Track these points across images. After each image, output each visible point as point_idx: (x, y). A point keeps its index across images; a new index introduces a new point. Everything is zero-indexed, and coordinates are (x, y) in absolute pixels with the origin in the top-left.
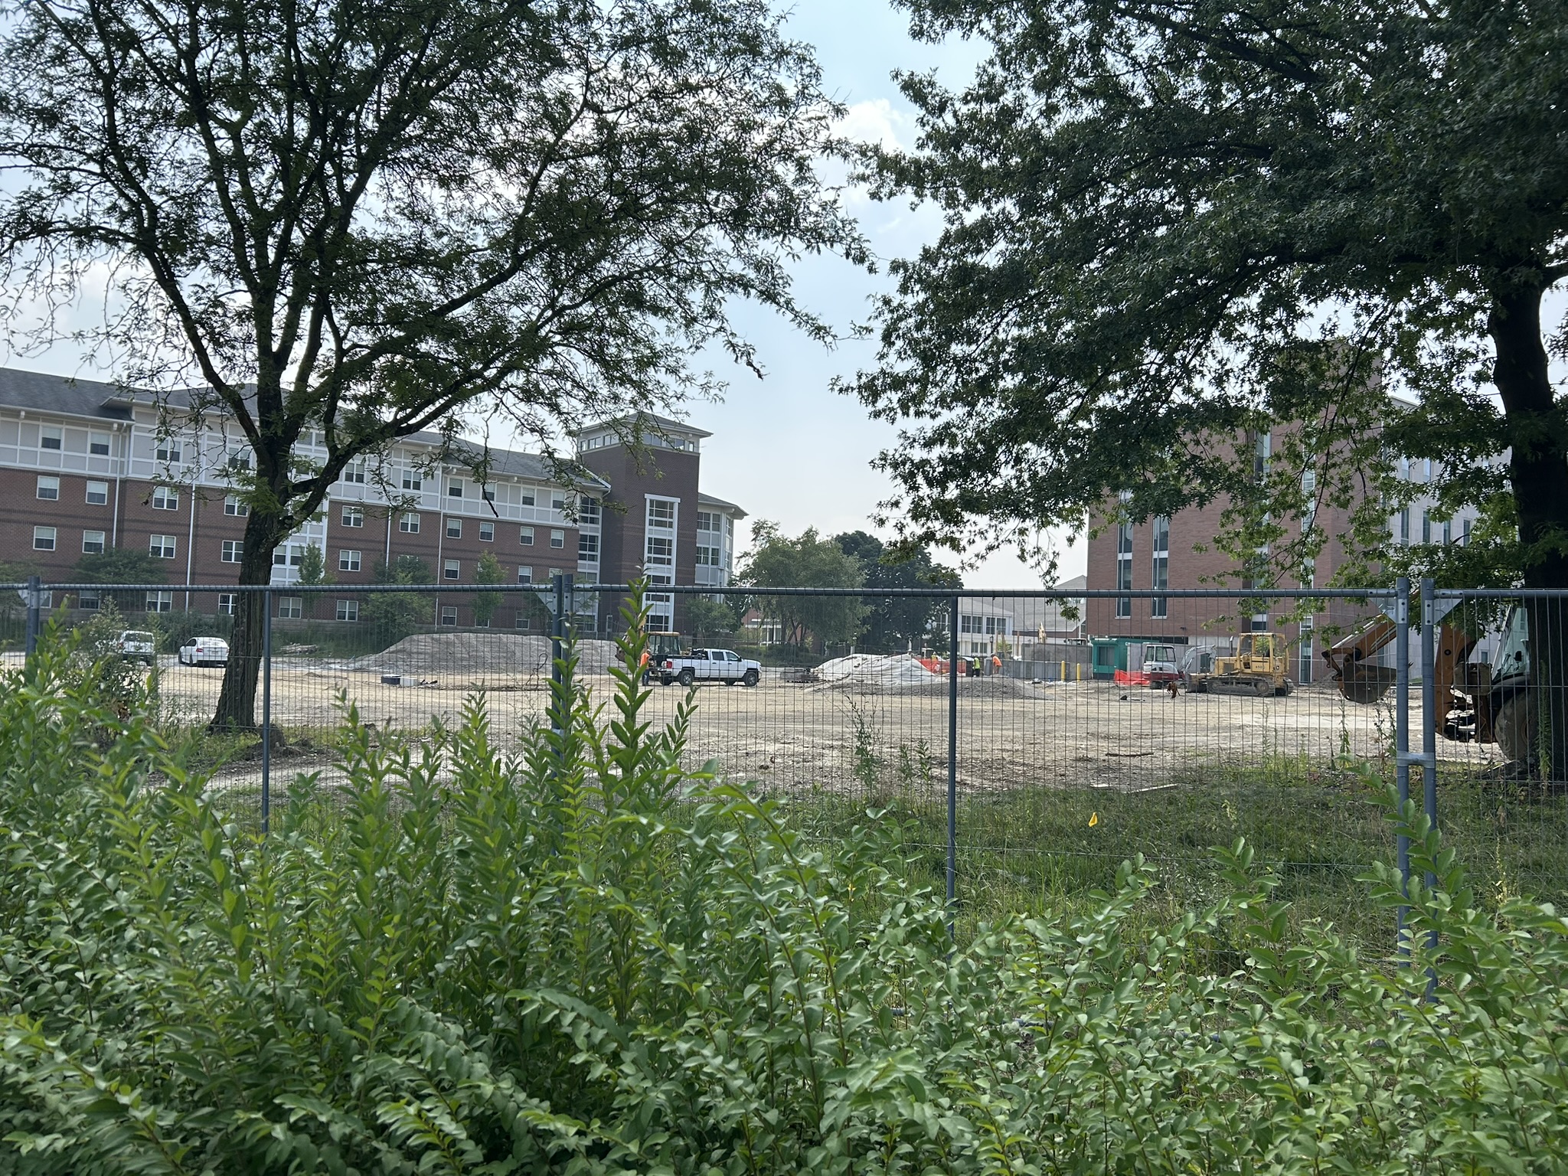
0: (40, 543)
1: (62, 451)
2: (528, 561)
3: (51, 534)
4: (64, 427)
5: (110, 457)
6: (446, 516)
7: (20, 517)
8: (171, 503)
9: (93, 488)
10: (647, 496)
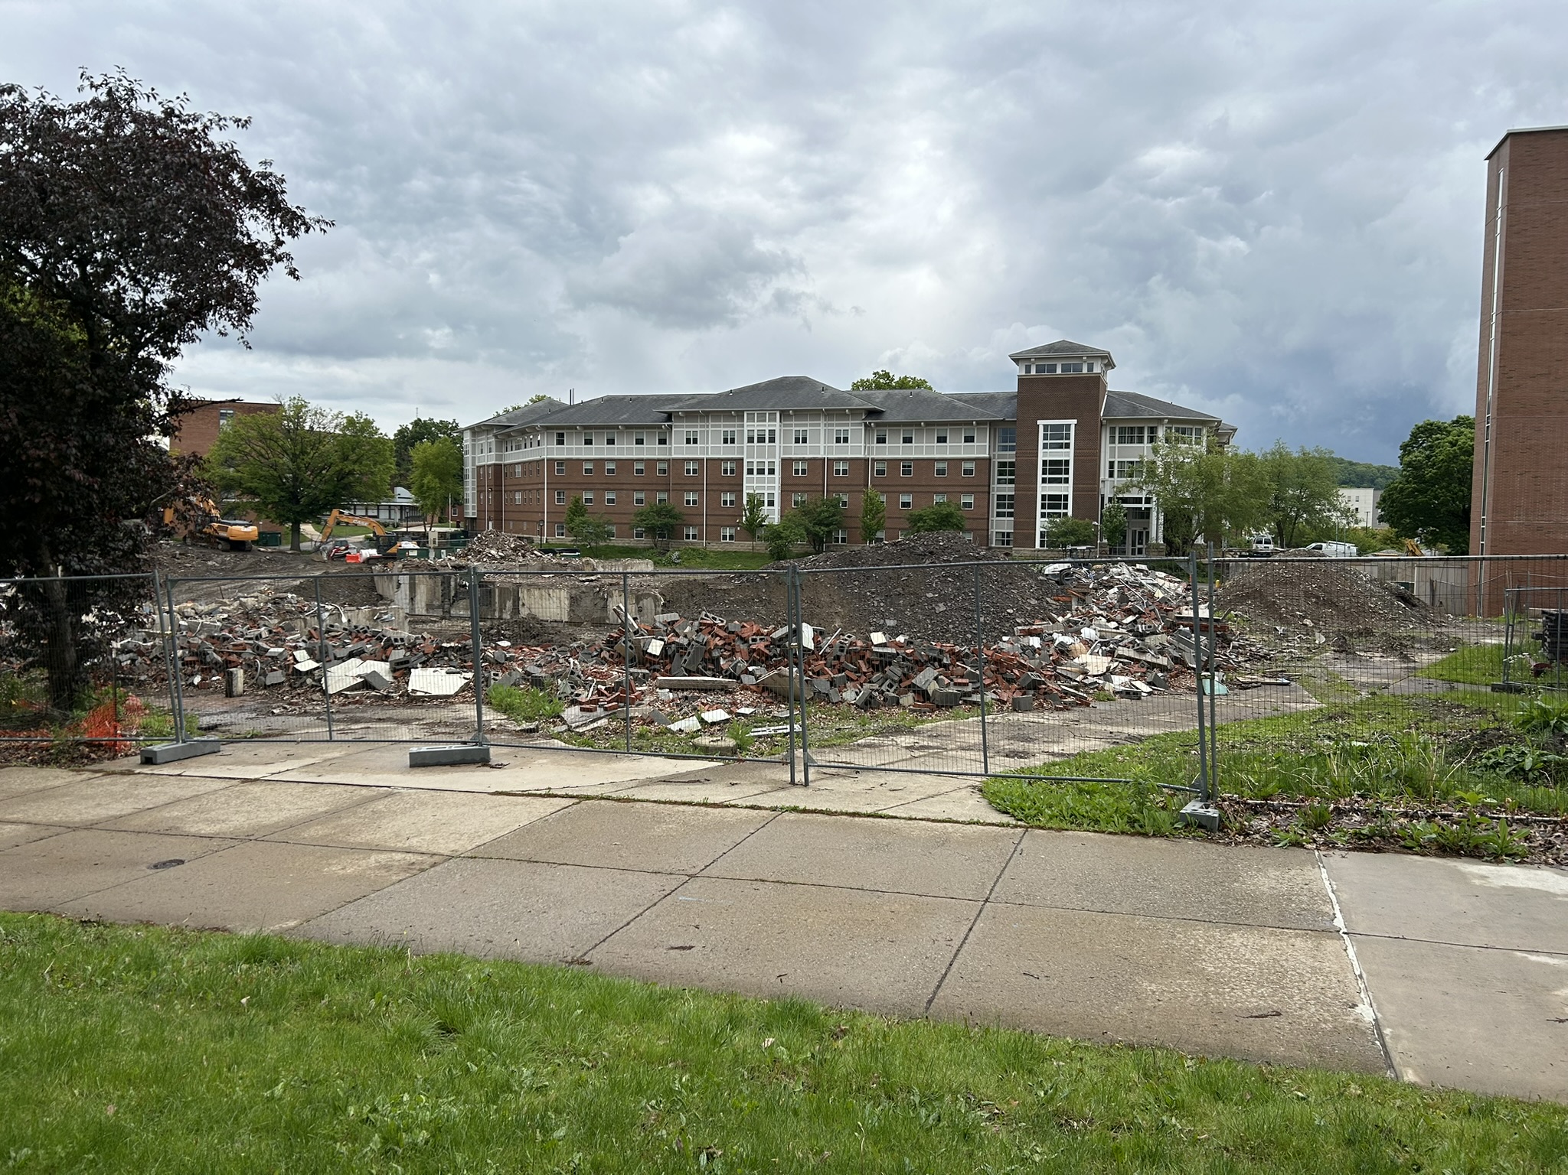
0: (639, 501)
1: (645, 446)
2: (941, 489)
3: (642, 496)
4: (645, 431)
5: (667, 446)
6: (873, 459)
7: (628, 487)
8: (695, 471)
9: (659, 466)
10: (1039, 422)
